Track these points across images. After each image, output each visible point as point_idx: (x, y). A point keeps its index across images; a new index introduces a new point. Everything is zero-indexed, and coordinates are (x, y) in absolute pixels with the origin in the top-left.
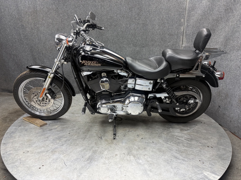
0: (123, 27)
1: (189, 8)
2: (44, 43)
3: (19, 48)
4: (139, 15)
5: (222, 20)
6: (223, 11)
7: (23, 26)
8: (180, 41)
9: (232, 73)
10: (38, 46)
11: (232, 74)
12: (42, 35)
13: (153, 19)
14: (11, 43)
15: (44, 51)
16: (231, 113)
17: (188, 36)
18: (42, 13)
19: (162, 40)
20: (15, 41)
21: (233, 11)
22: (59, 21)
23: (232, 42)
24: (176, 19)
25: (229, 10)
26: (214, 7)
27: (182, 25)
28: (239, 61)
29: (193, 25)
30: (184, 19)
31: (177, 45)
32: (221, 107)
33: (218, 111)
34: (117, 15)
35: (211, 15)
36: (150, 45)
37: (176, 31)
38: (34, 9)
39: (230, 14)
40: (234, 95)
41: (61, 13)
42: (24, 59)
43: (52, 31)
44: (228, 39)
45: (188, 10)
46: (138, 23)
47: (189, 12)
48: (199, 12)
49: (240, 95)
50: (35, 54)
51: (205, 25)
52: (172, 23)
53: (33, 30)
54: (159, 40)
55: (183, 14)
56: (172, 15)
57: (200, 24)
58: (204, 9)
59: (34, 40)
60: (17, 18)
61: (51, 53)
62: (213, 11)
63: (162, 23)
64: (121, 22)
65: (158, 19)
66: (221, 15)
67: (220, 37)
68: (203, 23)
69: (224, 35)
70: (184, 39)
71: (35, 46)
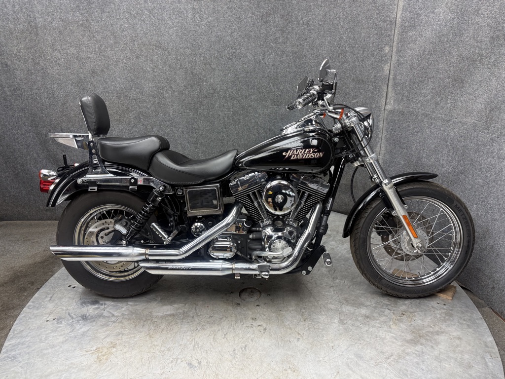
0: (249, 60)
1: (403, 21)
4: (283, 32)
5: (483, 61)
7: (7, 66)
10: (48, 113)
12: (56, 85)
13: (318, 42)
16: (496, 272)
17: (399, 88)
22: (95, 51)
24: (371, 45)
26: (465, 27)
27: (386, 62)
29: (412, 63)
30: (391, 46)
31: (374, 106)
34: (232, 33)
35: (456, 45)
37: (372, 73)
41: (97, 32)
45: (402, 25)
46: (283, 52)
47: (402, 32)
51: (440, 66)
52: (363, 53)
53: (32, 74)
55: (389, 35)
56: (363, 34)
57: (430, 62)
58: (440, 28)
59: (38, 98)
62: (460, 36)
63: (339, 52)
64: (243, 49)
65: (329, 43)
66: (480, 48)
67: (476, 100)
68: (437, 61)
69: (485, 96)
70: (391, 94)
71: (42, 113)
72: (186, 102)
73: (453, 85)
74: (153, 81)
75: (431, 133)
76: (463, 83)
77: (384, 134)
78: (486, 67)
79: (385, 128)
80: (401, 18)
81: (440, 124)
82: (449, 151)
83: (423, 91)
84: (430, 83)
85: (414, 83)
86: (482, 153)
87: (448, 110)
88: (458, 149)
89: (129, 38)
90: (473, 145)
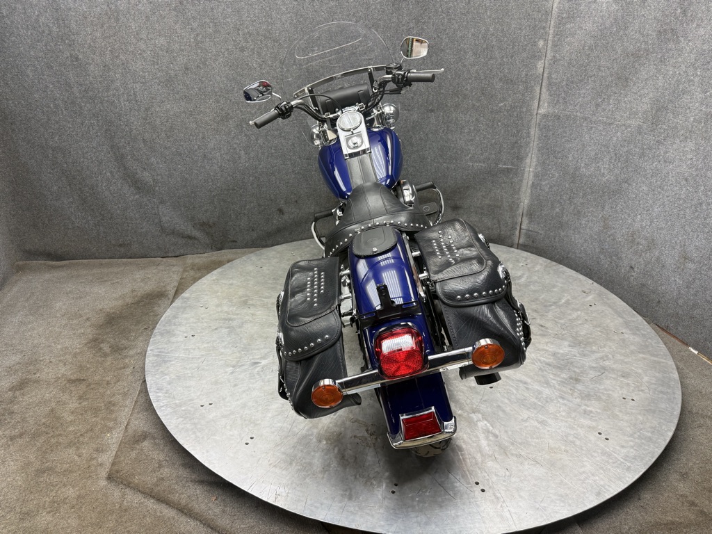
1: (561, 11)
2: (147, 110)
3: (69, 128)
4: (418, 21)
5: (650, 57)
6: (654, 33)
7: (77, 59)
8: (532, 99)
9: (666, 191)
10: (128, 120)
11: (666, 194)
12: (139, 84)
13: (459, 34)
14: (43, 112)
15: (148, 132)
16: (662, 285)
17: (554, 89)
18: (133, 19)
19: (483, 93)
20: (56, 106)
21: (678, 37)
22: (190, 41)
23: (671, 116)
24: (523, 38)
25: (668, 34)
26: (630, 20)
27: (540, 58)
28: (687, 166)
29: (571, 60)
30: (546, 40)
31: (525, 110)
32: (636, 269)
33: (628, 278)
35: (620, 39)
36: (449, 105)
37: (523, 71)
38: (108, 6)
39: (671, 45)
40: (671, 242)
41: (193, 17)
42: (88, 159)
43: (169, 72)
44: (662, 107)
45: (559, 16)
47: (559, 24)
48: (589, 26)
49: (685, 245)
50: (121, 144)
51: (602, 63)
53: (109, 70)
54: (474, 94)
55: (544, 28)
56: (513, 26)
57: (590, 59)
58: (602, 19)
59: (116, 102)
60: (54, 34)
61: (168, 137)
62: (625, 30)
63: (485, 46)
65: (472, 35)
66: (646, 43)
67: (641, 100)
68: (598, 57)
69: (651, 95)
70: (545, 95)
71: (120, 120)
73: (616, 84)
75: (591, 139)
76: (628, 82)
77: (536, 143)
78: (652, 63)
79: (537, 135)
80: (559, 8)
81: (601, 128)
82: (611, 158)
83: (584, 91)
84: (590, 81)
85: (572, 82)
86: (647, 158)
87: (610, 113)
88: (621, 155)
89: (232, 26)
90: (637, 150)
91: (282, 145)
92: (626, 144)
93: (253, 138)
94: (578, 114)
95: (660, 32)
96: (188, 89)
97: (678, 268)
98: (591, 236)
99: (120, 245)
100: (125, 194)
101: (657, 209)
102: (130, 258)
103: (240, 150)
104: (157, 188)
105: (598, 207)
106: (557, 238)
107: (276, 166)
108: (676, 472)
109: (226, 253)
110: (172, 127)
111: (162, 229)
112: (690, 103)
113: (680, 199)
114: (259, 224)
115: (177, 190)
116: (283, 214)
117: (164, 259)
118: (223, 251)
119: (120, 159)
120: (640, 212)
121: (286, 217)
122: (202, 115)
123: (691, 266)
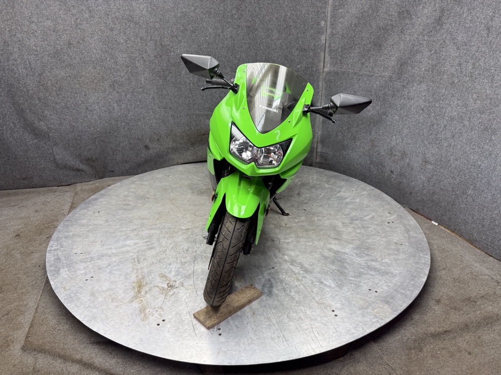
0: (210, 34)
2: (40, 75)
4: (238, 9)
5: (394, 30)
6: (396, 14)
8: (319, 61)
9: (411, 118)
10: (25, 83)
12: (33, 56)
13: (267, 18)
15: (42, 92)
16: (412, 181)
17: (333, 54)
18: (26, 7)
19: (286, 59)
21: (411, 16)
22: (71, 24)
23: (410, 68)
24: (310, 20)
25: (405, 14)
27: (323, 33)
28: (423, 101)
29: (343, 34)
30: (326, 21)
31: (314, 69)
32: (395, 173)
33: (390, 179)
34: (195, 9)
35: (374, 18)
37: (312, 42)
39: (407, 21)
40: (416, 152)
41: (73, 6)
43: (57, 46)
44: (404, 63)
45: (333, 5)
46: (239, 26)
47: (334, 10)
48: (353, 11)
49: (425, 153)
50: (21, 102)
51: (364, 35)
52: (304, 27)
53: (8, 45)
54: (280, 59)
55: (324, 13)
56: (304, 12)
57: (356, 32)
58: (362, 6)
59: (15, 69)
61: (58, 95)
63: (285, 26)
64: (205, 24)
65: (276, 19)
66: (391, 20)
67: (390, 58)
68: (361, 31)
69: (396, 55)
70: (328, 59)
71: (19, 83)
72: (156, 70)
73: (373, 49)
74: (126, 51)
75: (360, 87)
76: (381, 47)
78: (396, 34)
79: (324, 87)
83: (353, 55)
84: (357, 48)
85: (345, 49)
86: (397, 97)
87: (371, 68)
88: (380, 96)
89: (103, 12)
90: (390, 92)
91: (145, 99)
92: (382, 88)
93: (123, 94)
94: (350, 70)
95: (399, 12)
96: (71, 59)
97: (422, 169)
98: (364, 153)
99: (24, 179)
100: (26, 139)
101: (405, 131)
102: (33, 188)
103: (114, 103)
104: (51, 134)
105: (367, 133)
106: (341, 156)
107: (141, 114)
108: (433, 299)
109: (106, 180)
110: (60, 87)
111: (57, 165)
112: (422, 58)
113: (419, 123)
114: (131, 158)
115: (67, 135)
116: (149, 149)
117: (59, 188)
118: (104, 179)
119: (20, 113)
120: (394, 134)
121: (151, 151)
122: (83, 78)
123: (430, 167)
